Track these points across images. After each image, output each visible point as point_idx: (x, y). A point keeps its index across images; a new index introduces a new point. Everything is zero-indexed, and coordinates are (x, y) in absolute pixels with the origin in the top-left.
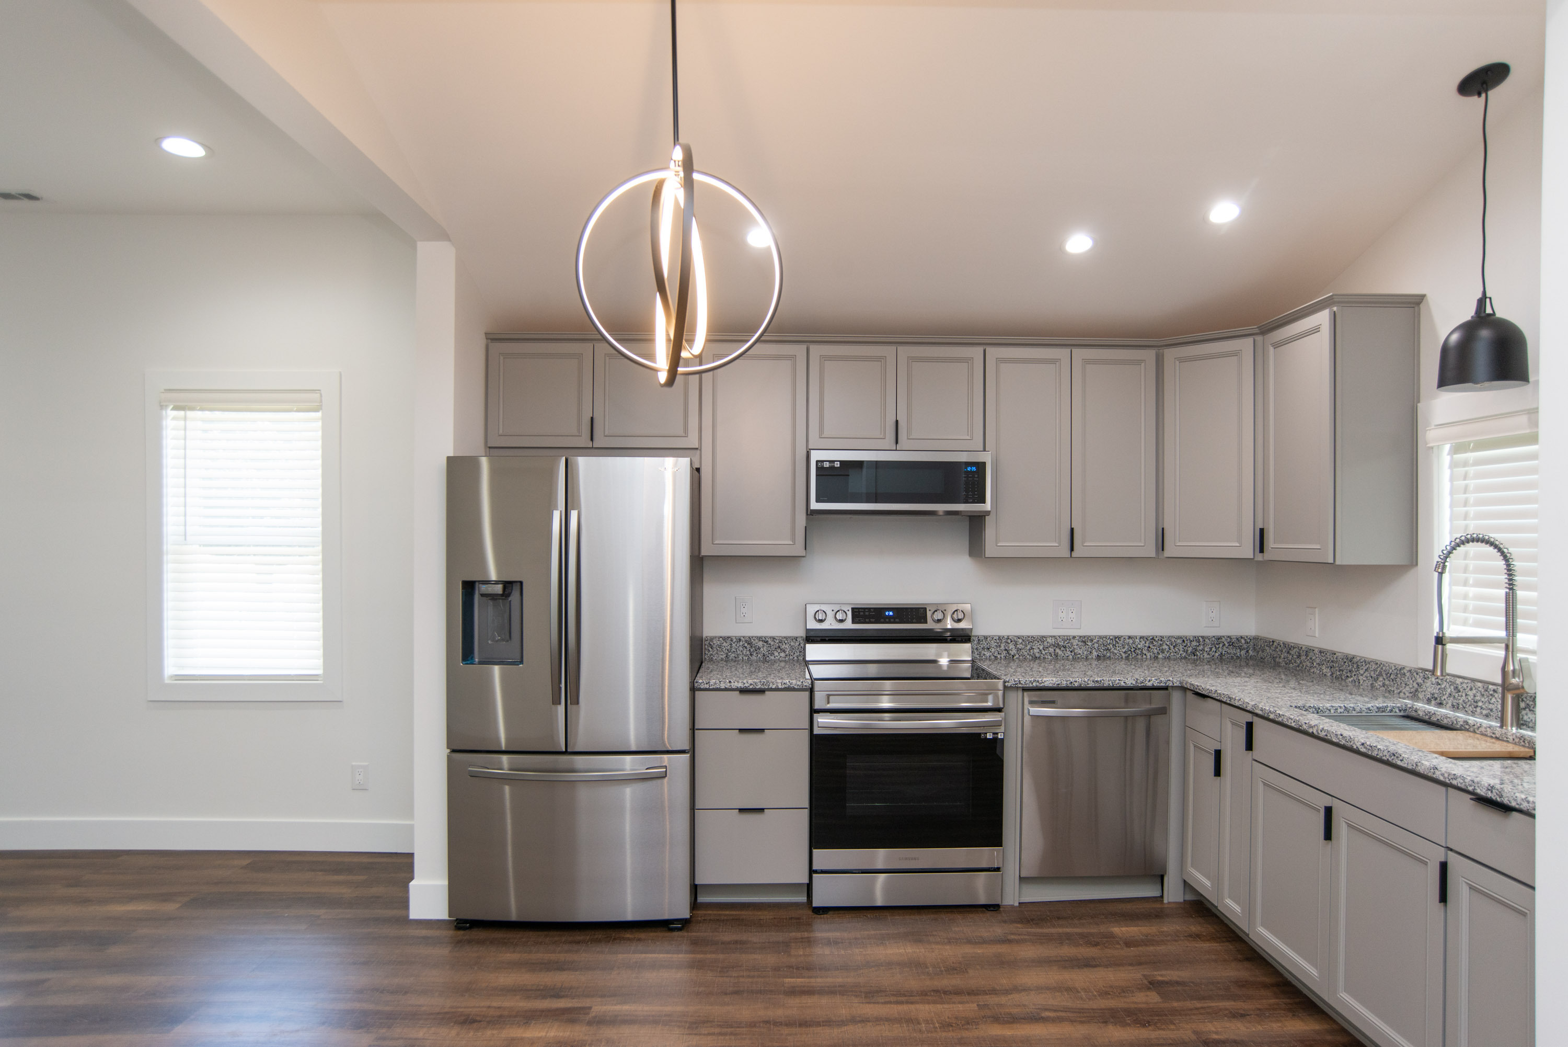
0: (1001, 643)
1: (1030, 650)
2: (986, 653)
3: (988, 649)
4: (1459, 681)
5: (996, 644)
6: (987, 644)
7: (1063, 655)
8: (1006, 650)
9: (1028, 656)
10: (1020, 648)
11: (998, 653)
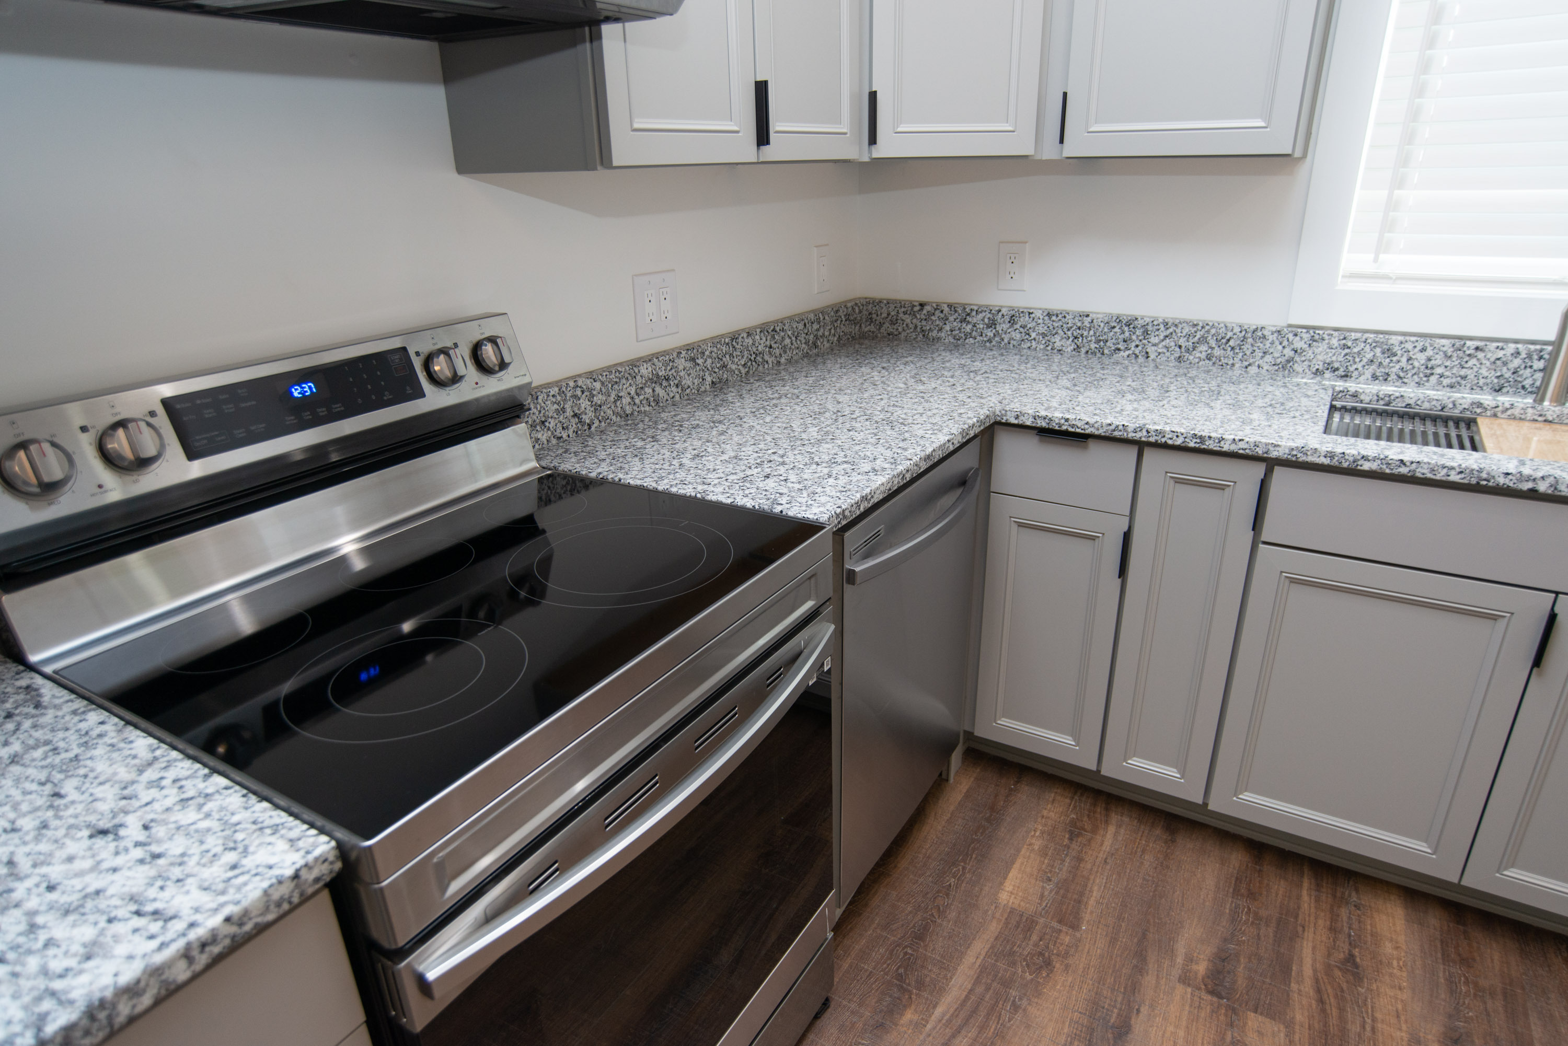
0: (565, 400)
3: (543, 422)
4: (1395, 340)
5: (556, 406)
6: (540, 412)
8: (575, 415)
10: (599, 402)
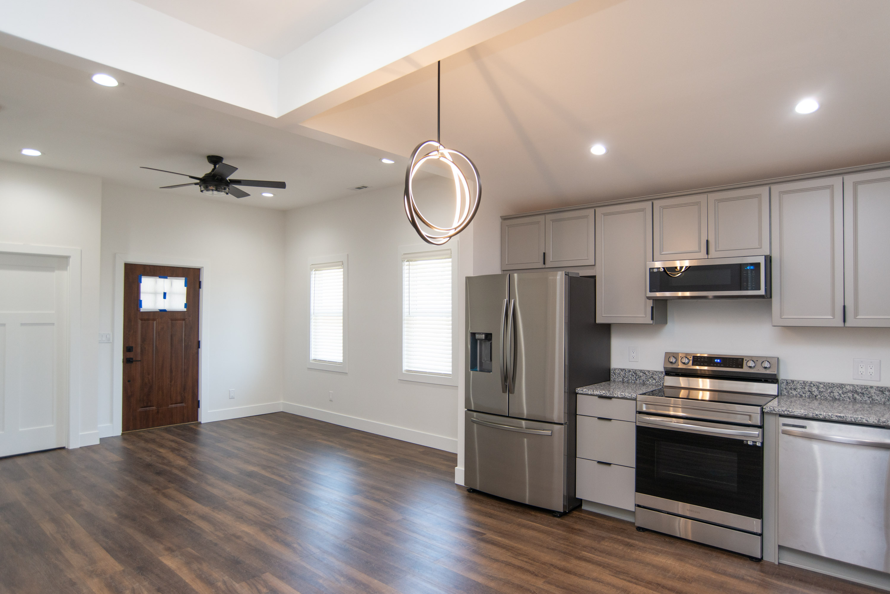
0: (806, 386)
1: (830, 393)
2: (793, 392)
3: (795, 389)
5: (801, 386)
6: (794, 386)
7: (860, 399)
8: (809, 391)
9: (829, 397)
10: (822, 391)
11: (803, 393)
